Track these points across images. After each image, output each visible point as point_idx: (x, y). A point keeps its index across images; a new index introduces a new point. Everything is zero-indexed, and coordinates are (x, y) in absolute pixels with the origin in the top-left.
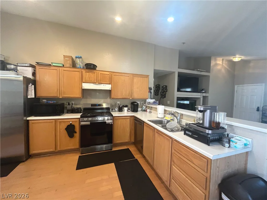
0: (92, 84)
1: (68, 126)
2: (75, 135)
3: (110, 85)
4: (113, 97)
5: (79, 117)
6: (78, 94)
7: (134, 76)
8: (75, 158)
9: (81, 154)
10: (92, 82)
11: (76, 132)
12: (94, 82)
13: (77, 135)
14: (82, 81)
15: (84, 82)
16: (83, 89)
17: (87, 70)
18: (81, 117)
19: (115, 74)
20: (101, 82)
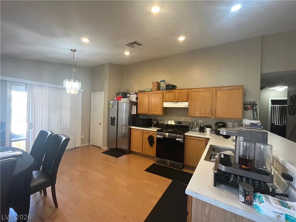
0: (171, 103)
1: (149, 136)
2: (154, 144)
3: (188, 103)
4: (190, 115)
5: (156, 130)
6: (159, 112)
7: (217, 90)
8: (149, 163)
9: (156, 162)
10: (170, 101)
11: (154, 143)
12: (172, 101)
13: (155, 145)
14: (163, 101)
15: (164, 102)
16: (164, 107)
17: (167, 91)
18: (158, 131)
19: (192, 90)
20: (179, 100)
